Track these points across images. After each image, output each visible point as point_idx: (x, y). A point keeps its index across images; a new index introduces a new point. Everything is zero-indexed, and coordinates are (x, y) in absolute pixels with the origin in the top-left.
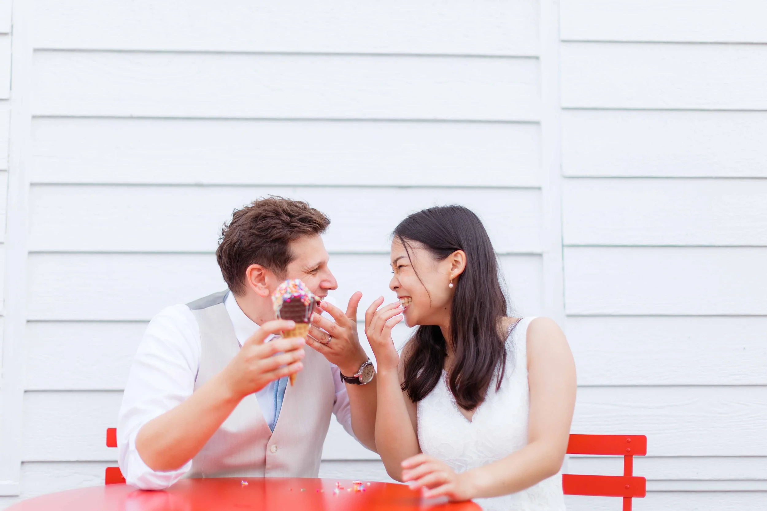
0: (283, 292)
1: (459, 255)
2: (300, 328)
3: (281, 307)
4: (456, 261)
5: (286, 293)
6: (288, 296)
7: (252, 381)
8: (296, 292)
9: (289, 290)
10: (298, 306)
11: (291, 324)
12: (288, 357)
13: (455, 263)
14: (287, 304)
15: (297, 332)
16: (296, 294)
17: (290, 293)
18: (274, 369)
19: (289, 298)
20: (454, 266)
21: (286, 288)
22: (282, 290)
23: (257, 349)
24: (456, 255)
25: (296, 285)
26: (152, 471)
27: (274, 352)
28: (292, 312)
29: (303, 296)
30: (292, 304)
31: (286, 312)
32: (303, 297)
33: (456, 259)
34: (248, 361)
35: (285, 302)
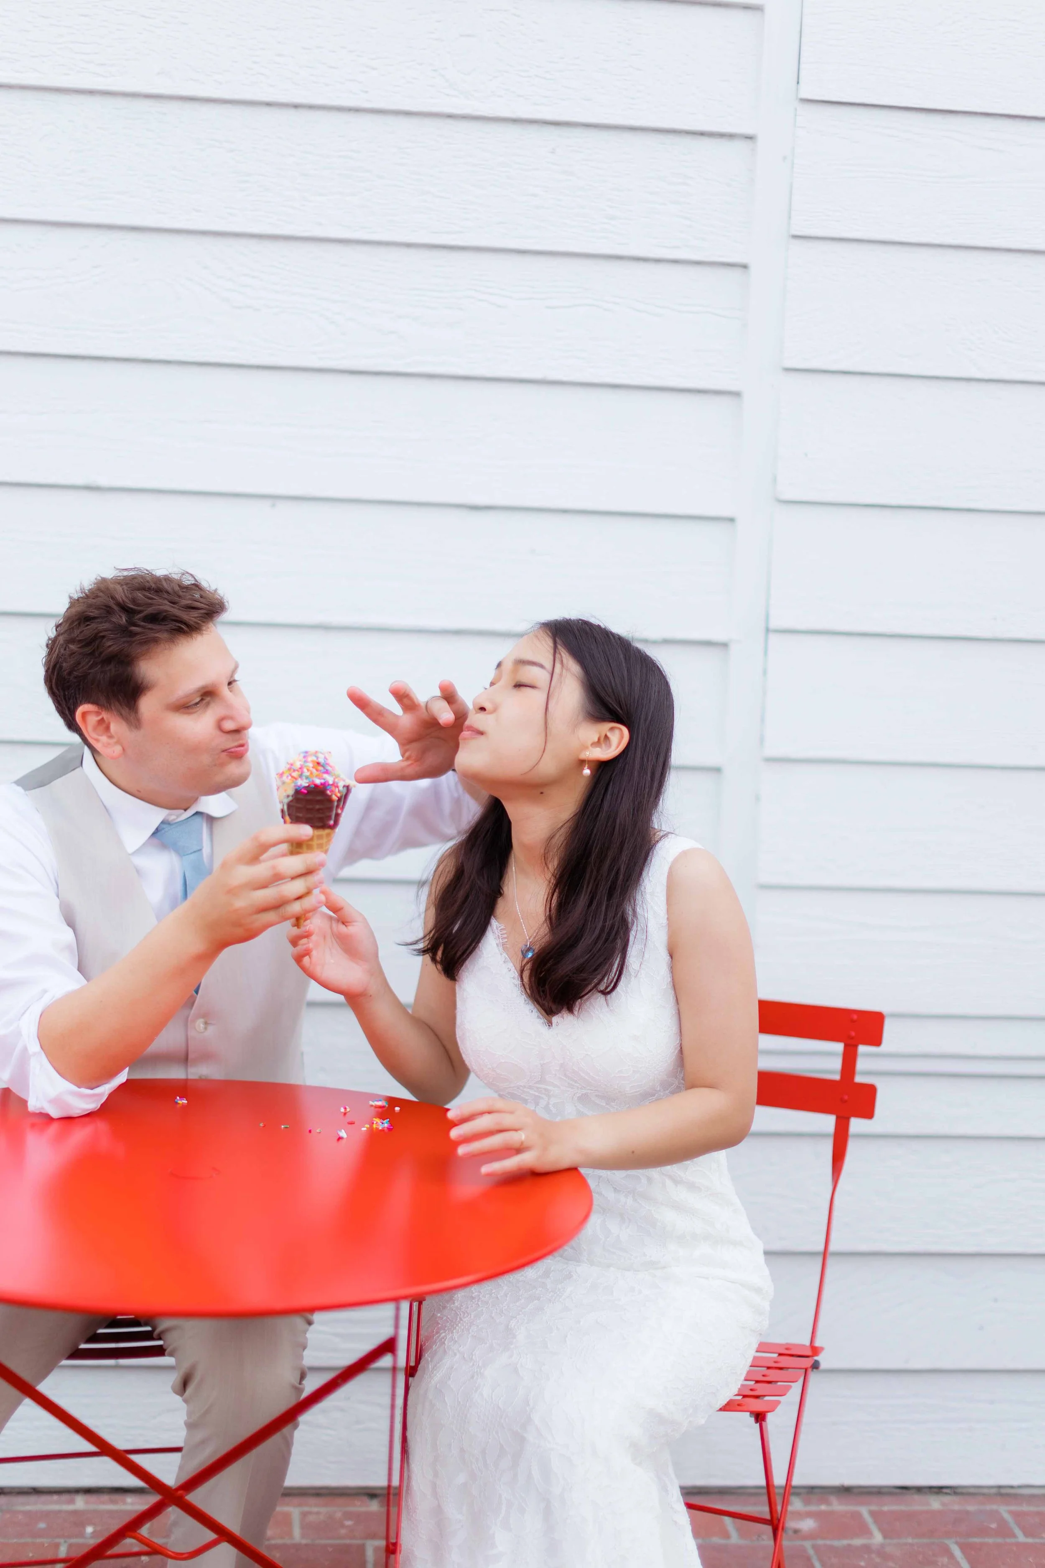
0: (295, 774)
1: (617, 732)
2: (320, 837)
3: (290, 798)
4: (606, 737)
5: (301, 776)
6: (303, 783)
7: (237, 924)
8: (317, 776)
9: (306, 773)
10: (319, 802)
11: (305, 830)
12: (298, 887)
13: (602, 739)
14: (301, 796)
15: (315, 843)
16: (318, 782)
17: (307, 778)
18: (278, 905)
19: (305, 788)
20: (598, 743)
21: (301, 768)
22: (294, 771)
23: (246, 873)
24: (612, 729)
25: (318, 763)
26: (74, 1088)
27: (277, 878)
28: (309, 810)
29: (329, 785)
30: (309, 797)
31: (298, 809)
32: (328, 788)
33: (609, 734)
34: (232, 892)
35: (298, 792)
